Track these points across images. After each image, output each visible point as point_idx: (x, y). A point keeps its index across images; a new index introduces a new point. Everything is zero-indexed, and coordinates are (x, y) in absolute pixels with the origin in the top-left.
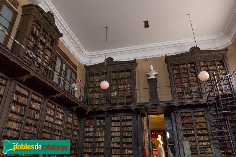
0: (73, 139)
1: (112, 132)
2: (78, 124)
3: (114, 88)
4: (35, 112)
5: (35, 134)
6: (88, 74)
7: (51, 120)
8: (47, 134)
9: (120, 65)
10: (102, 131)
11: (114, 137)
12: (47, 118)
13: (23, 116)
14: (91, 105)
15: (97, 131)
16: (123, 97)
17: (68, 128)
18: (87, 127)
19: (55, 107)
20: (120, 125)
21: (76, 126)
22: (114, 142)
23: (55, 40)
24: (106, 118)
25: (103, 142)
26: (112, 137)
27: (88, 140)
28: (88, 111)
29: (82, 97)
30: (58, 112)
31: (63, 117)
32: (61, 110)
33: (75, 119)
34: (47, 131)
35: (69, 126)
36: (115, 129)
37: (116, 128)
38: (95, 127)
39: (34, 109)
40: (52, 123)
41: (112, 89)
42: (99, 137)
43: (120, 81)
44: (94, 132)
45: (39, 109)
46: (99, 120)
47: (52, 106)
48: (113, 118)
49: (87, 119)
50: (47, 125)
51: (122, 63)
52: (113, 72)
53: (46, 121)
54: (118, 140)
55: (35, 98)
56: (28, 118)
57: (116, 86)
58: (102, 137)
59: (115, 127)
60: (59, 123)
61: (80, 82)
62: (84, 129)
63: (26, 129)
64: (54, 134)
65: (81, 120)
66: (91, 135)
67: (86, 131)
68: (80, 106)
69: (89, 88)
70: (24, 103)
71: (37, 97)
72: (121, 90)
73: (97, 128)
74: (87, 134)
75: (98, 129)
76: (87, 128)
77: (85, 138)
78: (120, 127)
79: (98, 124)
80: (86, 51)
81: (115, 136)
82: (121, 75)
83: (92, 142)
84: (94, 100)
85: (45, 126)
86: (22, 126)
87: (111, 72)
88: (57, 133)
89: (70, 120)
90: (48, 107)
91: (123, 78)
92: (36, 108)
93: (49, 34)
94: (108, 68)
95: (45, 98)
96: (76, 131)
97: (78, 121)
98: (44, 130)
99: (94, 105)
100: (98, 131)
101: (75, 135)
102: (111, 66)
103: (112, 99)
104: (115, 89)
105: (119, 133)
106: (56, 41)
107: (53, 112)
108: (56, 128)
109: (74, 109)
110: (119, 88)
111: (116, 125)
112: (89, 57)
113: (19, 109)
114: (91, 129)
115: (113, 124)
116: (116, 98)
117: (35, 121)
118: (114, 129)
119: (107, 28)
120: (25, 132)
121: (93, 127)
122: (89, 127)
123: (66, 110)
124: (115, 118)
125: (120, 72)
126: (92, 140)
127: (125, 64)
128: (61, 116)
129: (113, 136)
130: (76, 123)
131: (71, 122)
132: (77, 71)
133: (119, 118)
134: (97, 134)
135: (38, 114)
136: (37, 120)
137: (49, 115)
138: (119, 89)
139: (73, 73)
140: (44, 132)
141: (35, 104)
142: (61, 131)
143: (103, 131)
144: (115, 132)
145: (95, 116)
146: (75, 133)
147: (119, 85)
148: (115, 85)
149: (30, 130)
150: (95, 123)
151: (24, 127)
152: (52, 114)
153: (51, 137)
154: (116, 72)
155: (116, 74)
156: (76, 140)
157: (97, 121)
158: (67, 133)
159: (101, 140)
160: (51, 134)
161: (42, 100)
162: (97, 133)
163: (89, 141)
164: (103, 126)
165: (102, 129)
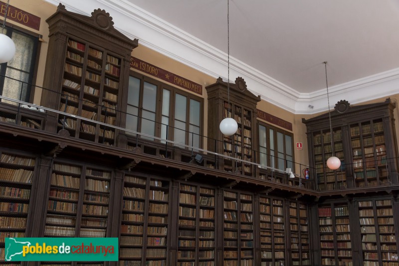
0: (302, 238)
1: (361, 226)
2: (307, 215)
3: (356, 153)
4: (247, 215)
5: (252, 240)
6: (311, 133)
7: (268, 219)
8: (266, 238)
9: (363, 112)
10: (345, 225)
11: (365, 234)
12: (262, 218)
13: (236, 223)
14: (323, 183)
15: (338, 225)
16: (373, 169)
17: (293, 224)
18: (322, 218)
19: (270, 201)
20: (373, 215)
21: (305, 219)
22: (367, 241)
23: (252, 110)
24: (349, 203)
25: (349, 241)
26: (362, 235)
27: (326, 238)
28: (319, 197)
29: (307, 172)
30: (274, 206)
31: (283, 211)
32: (279, 202)
33: (301, 209)
34: (266, 234)
35: (294, 221)
36: (366, 222)
37: (367, 219)
38: (335, 218)
39: (246, 212)
40: (270, 223)
41: (354, 156)
42: (342, 234)
43: (366, 140)
44: (334, 226)
45: (251, 211)
46: (339, 207)
47: (266, 201)
48: (360, 205)
49: (320, 206)
50: (264, 227)
51: (366, 109)
52: (352, 126)
53: (262, 222)
54: (373, 238)
55: (244, 198)
56: (242, 223)
57: (360, 150)
58: (347, 233)
59: (365, 218)
60: (279, 220)
61: (301, 146)
62: (318, 222)
63: (242, 237)
64: (275, 237)
65: (311, 209)
66: (329, 230)
67: (320, 224)
68: (303, 195)
69: (315, 155)
70: (234, 209)
71: (246, 196)
72: (369, 156)
73: (337, 220)
74: (324, 229)
75: (339, 221)
76: (322, 220)
77: (321, 235)
78: (373, 219)
79: (338, 214)
80: (301, 94)
81: (367, 232)
82: (366, 129)
83: (331, 242)
84: (327, 176)
85: (261, 229)
86: (237, 233)
87: (348, 126)
88: (278, 235)
89: (293, 212)
90: (261, 203)
91: (369, 136)
92: (248, 210)
93: (243, 107)
94: (343, 119)
95: (255, 195)
96: (306, 225)
97: (306, 210)
98: (262, 233)
99: (328, 183)
100: (340, 225)
101: (305, 232)
102: (347, 115)
103: (356, 173)
104: (358, 156)
105: (374, 228)
106: (253, 112)
107: (268, 208)
108: (276, 228)
109: (295, 199)
110: (366, 153)
111: (367, 215)
112: (309, 100)
113: (231, 216)
114: (329, 222)
115: (362, 213)
116: (362, 170)
117: (250, 226)
118: (364, 222)
119: (325, 63)
120: (242, 240)
121: (331, 218)
122: (325, 218)
123: (285, 200)
124: (365, 204)
125: (363, 124)
126: (332, 238)
127: (372, 110)
128: (279, 211)
129: (364, 232)
130: (303, 214)
131: (295, 215)
132: (292, 130)
133: (370, 204)
134: (339, 229)
135: (252, 216)
136: (251, 224)
137: (264, 214)
138: (365, 155)
139: (286, 136)
140: (262, 236)
141: (246, 205)
142: (283, 230)
143: (347, 225)
144: (367, 226)
145: (332, 202)
146: (305, 229)
147: (364, 148)
148: (358, 148)
149: (246, 237)
150: (334, 212)
151: (240, 235)
152: (268, 212)
153: (271, 241)
154: (357, 125)
155: (358, 129)
156: (307, 239)
157: (336, 209)
158: (291, 231)
159: (345, 238)
160: (270, 237)
161: (252, 198)
162: (339, 227)
163: (327, 240)
164: (347, 217)
165: (345, 221)
